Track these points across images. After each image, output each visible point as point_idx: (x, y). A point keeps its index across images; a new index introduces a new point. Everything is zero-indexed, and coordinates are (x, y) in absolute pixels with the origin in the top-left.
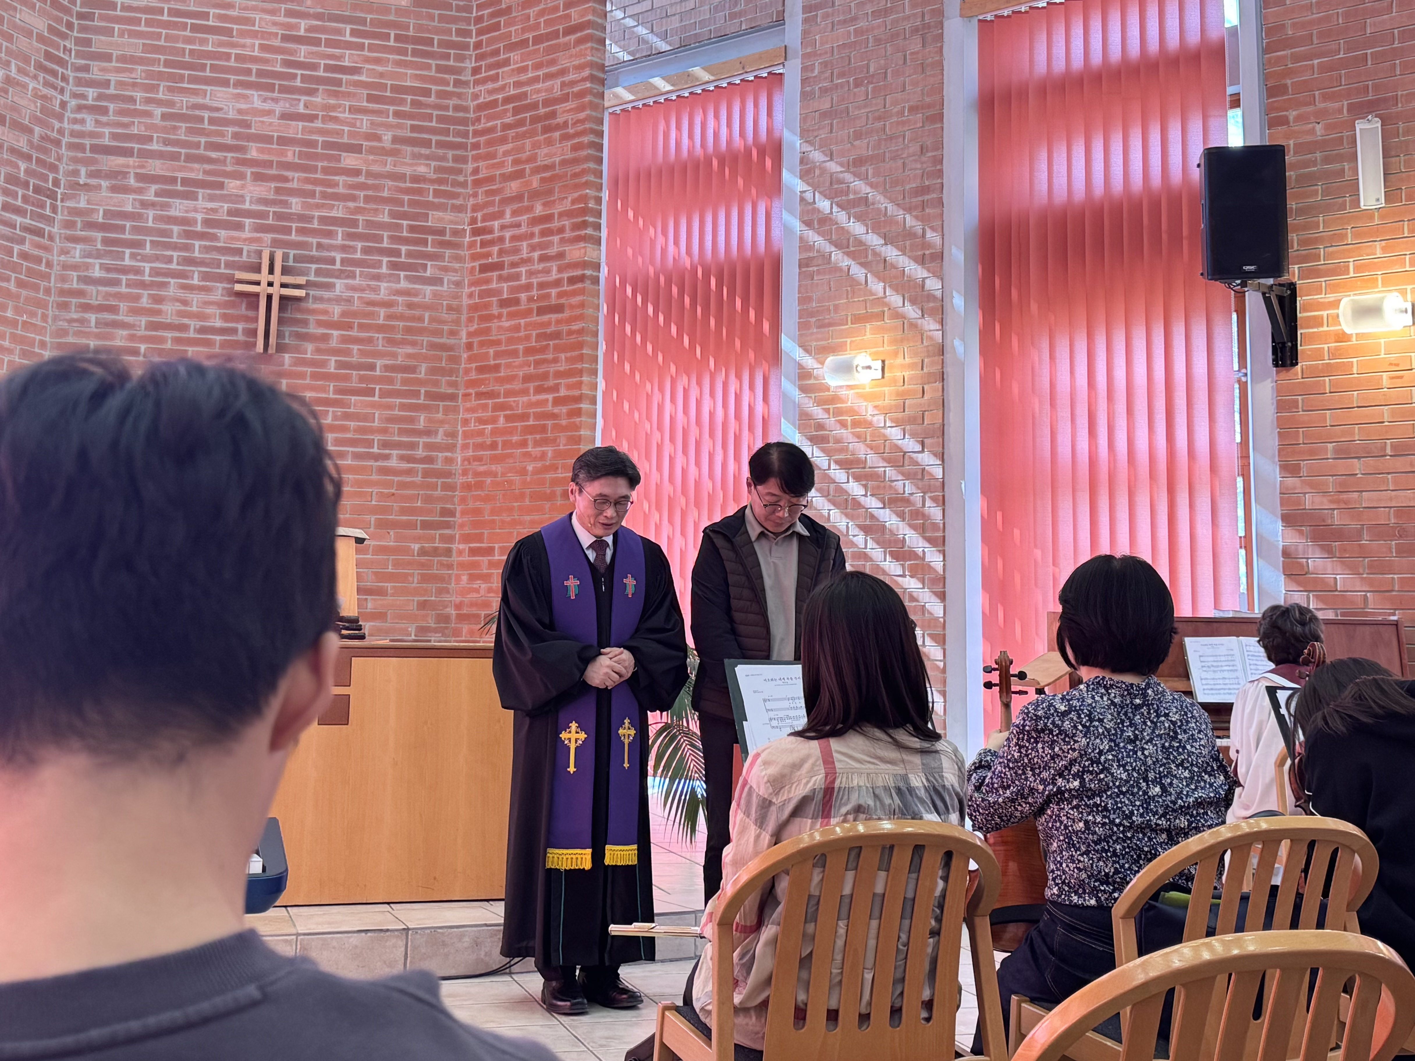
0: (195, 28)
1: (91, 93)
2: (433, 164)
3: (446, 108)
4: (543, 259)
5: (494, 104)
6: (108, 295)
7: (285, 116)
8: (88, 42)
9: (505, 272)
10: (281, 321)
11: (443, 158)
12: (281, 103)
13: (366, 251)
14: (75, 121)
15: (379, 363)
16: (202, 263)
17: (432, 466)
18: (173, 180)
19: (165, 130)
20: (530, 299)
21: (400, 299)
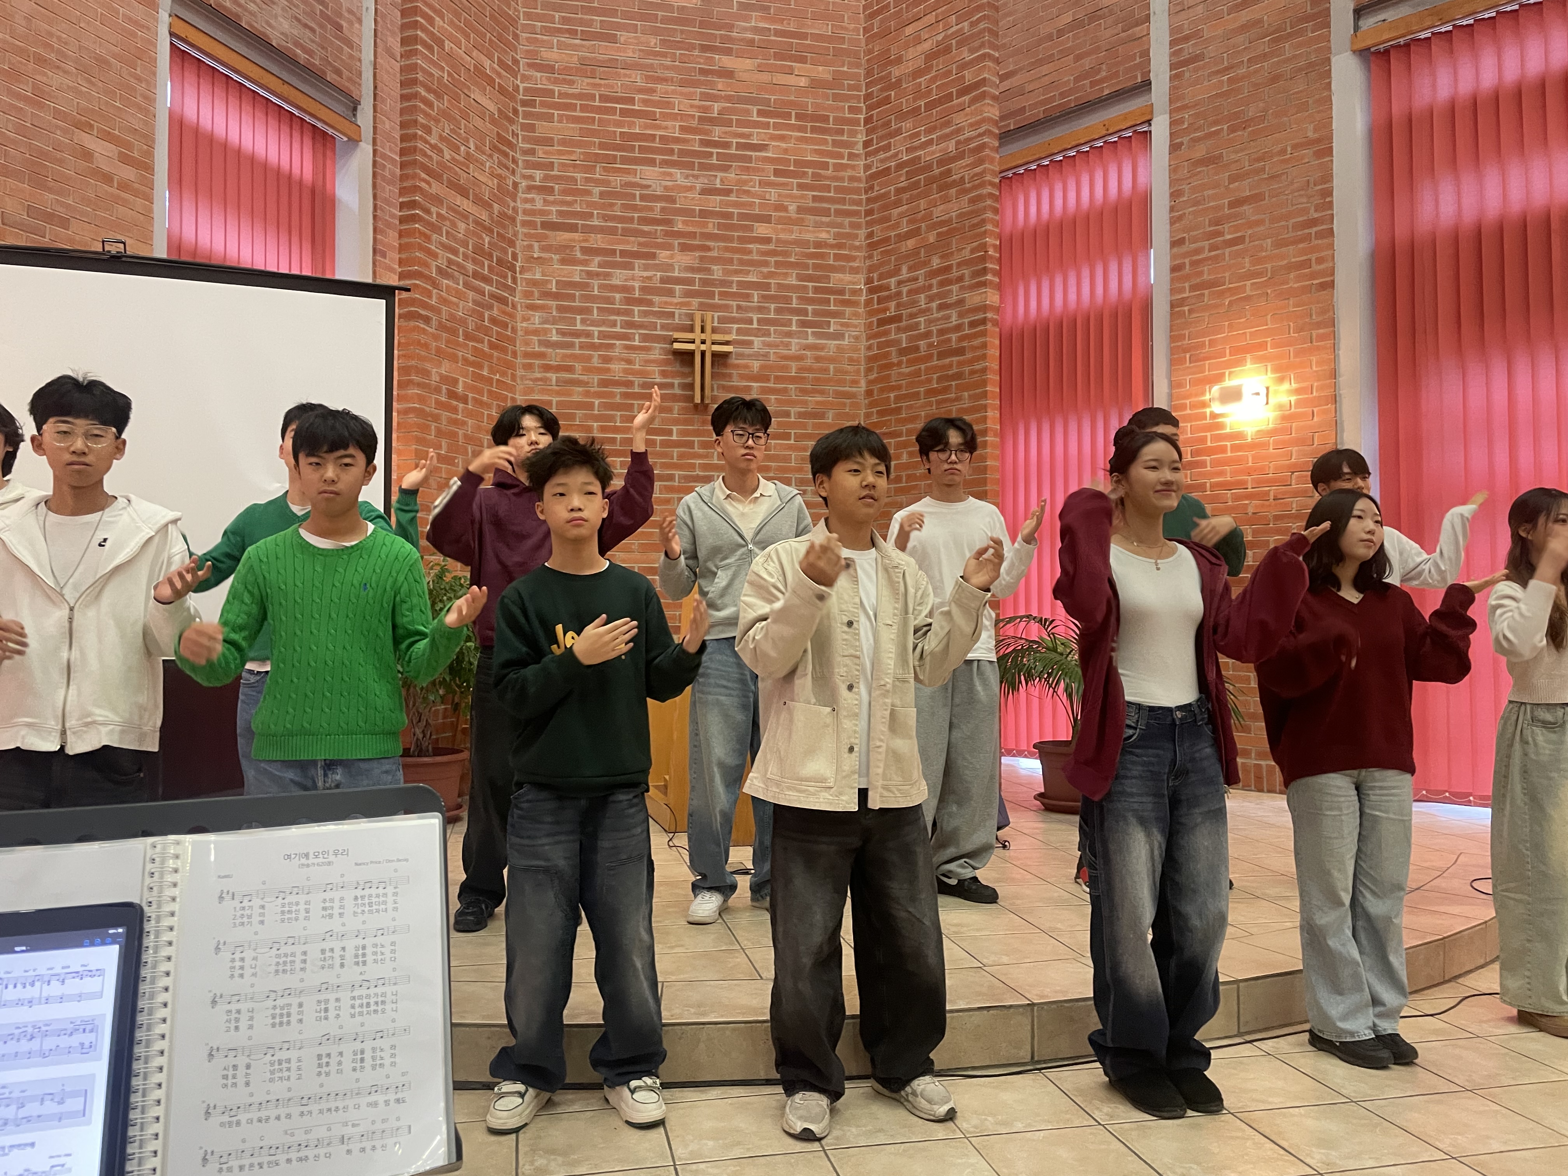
0: (623, 113)
1: (538, 174)
2: (833, 230)
3: (842, 179)
4: (941, 307)
5: (886, 171)
6: (565, 356)
7: (705, 192)
8: (531, 128)
9: (904, 324)
10: (714, 376)
11: (841, 226)
12: (701, 180)
13: (778, 311)
14: (526, 201)
16: (641, 326)
18: (613, 252)
19: (603, 207)
20: (931, 345)
21: (809, 353)
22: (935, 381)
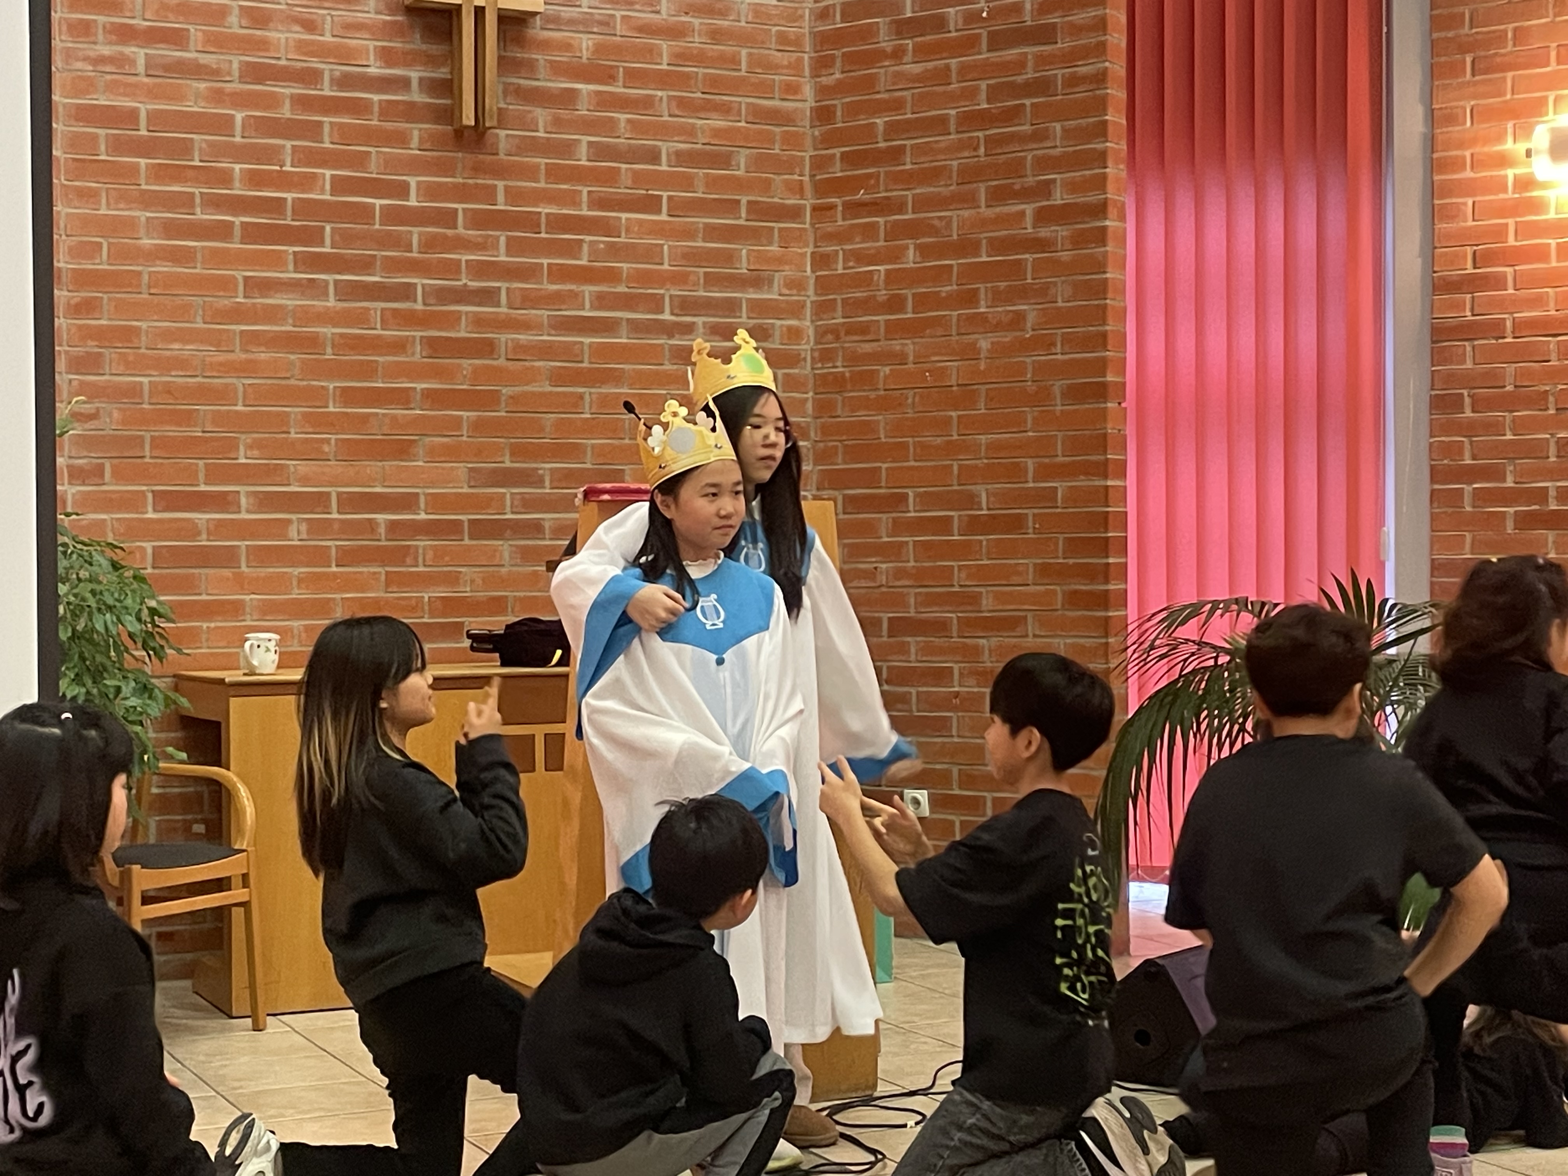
6: (165, 8)
15: (665, 148)
20: (972, 18)
21: (696, 22)
22: (983, 95)
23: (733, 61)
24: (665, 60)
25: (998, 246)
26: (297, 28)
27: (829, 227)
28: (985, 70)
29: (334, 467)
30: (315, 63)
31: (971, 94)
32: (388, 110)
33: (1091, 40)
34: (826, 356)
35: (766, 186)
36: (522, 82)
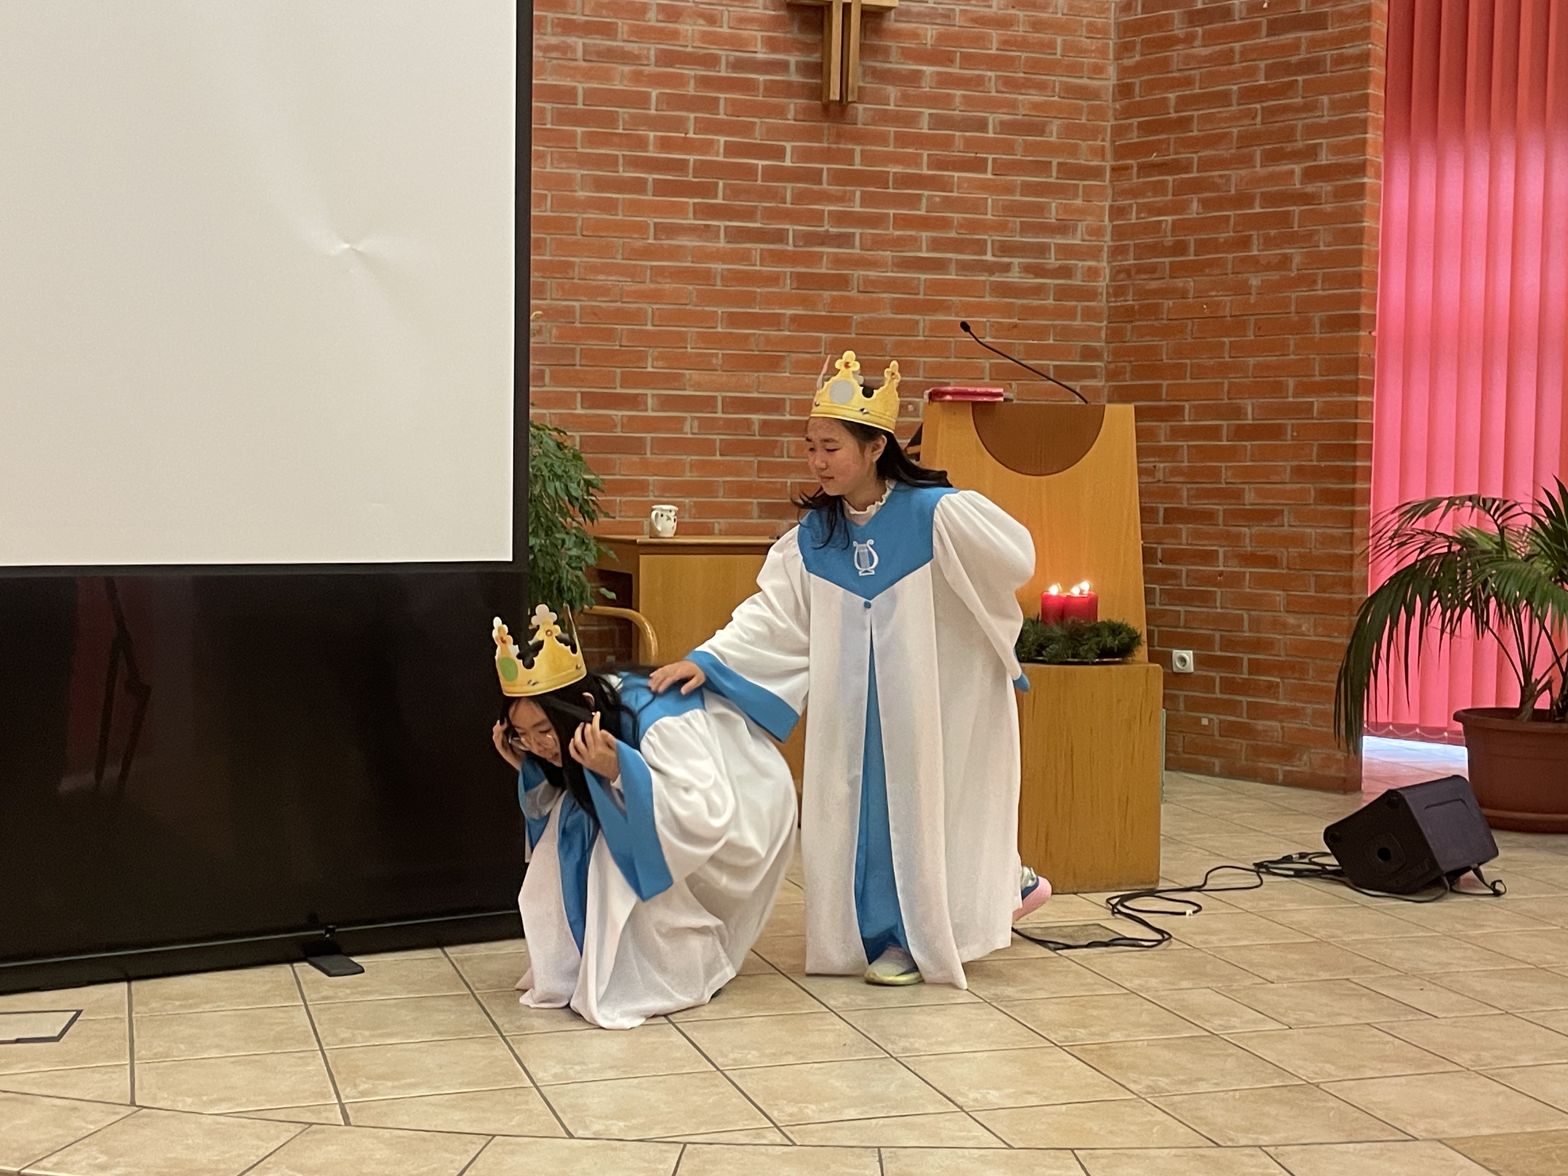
10: (862, 51)
15: (992, 118)
17: (1069, 282)
20: (1255, 8)
21: (1021, 14)
22: (1262, 75)
23: (1052, 45)
24: (995, 46)
25: (1269, 199)
26: (701, 21)
27: (1125, 185)
28: (1263, 51)
29: (721, 377)
30: (714, 50)
31: (1251, 72)
32: (771, 88)
33: (1358, 25)
34: (1118, 291)
35: (1073, 151)
36: (877, 65)
